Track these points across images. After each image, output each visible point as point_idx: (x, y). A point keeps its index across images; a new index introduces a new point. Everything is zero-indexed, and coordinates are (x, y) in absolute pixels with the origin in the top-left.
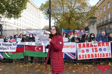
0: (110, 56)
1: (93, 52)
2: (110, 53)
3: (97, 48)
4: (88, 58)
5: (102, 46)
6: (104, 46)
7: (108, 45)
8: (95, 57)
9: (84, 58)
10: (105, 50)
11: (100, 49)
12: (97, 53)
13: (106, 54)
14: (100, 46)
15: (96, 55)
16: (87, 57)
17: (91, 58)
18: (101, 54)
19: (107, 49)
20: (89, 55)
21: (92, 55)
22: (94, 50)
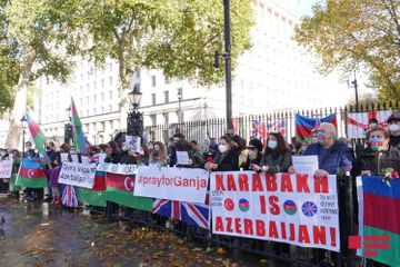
0: (334, 245)
1: (263, 211)
2: (333, 230)
3: (277, 199)
4: (246, 232)
5: (299, 190)
6: (307, 190)
7: (326, 191)
9: (232, 231)
10: (309, 209)
12: (278, 219)
13: (315, 228)
14: (290, 190)
15: (273, 224)
16: (242, 228)
17: (255, 236)
18: (292, 226)
19: (319, 207)
20: (250, 221)
21: (258, 222)
22: (268, 206)
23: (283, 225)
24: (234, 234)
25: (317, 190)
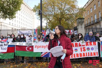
0: (97, 55)
1: (81, 51)
2: (97, 52)
3: (85, 48)
5: (90, 45)
6: (92, 45)
7: (96, 45)
8: (83, 56)
9: (73, 57)
10: (92, 49)
11: (88, 49)
12: (85, 52)
13: (94, 53)
14: (88, 45)
15: (84, 54)
16: (76, 56)
17: (79, 57)
18: (89, 53)
19: (94, 48)
20: (78, 54)
21: (80, 54)
22: (83, 49)
23: (86, 53)
24: (74, 58)
25: (94, 45)
